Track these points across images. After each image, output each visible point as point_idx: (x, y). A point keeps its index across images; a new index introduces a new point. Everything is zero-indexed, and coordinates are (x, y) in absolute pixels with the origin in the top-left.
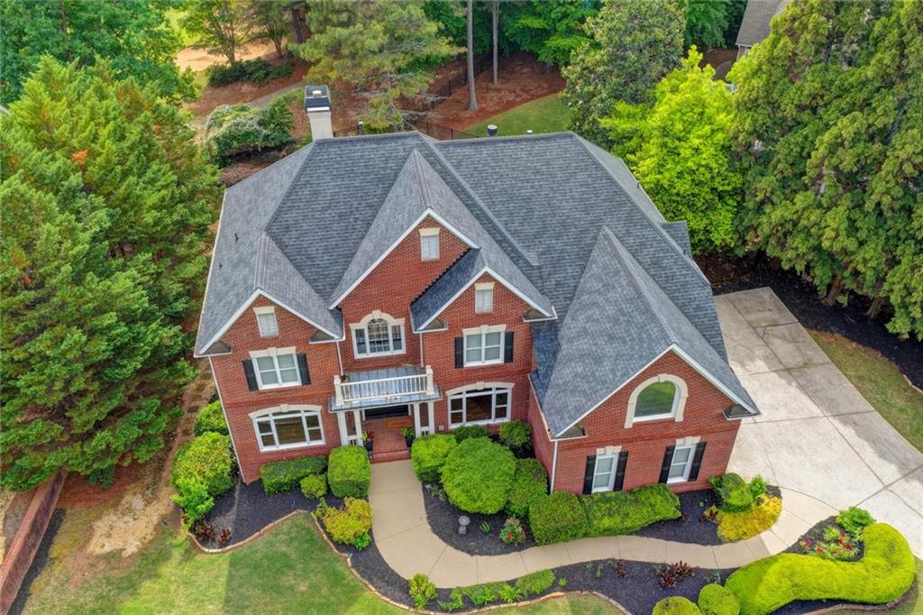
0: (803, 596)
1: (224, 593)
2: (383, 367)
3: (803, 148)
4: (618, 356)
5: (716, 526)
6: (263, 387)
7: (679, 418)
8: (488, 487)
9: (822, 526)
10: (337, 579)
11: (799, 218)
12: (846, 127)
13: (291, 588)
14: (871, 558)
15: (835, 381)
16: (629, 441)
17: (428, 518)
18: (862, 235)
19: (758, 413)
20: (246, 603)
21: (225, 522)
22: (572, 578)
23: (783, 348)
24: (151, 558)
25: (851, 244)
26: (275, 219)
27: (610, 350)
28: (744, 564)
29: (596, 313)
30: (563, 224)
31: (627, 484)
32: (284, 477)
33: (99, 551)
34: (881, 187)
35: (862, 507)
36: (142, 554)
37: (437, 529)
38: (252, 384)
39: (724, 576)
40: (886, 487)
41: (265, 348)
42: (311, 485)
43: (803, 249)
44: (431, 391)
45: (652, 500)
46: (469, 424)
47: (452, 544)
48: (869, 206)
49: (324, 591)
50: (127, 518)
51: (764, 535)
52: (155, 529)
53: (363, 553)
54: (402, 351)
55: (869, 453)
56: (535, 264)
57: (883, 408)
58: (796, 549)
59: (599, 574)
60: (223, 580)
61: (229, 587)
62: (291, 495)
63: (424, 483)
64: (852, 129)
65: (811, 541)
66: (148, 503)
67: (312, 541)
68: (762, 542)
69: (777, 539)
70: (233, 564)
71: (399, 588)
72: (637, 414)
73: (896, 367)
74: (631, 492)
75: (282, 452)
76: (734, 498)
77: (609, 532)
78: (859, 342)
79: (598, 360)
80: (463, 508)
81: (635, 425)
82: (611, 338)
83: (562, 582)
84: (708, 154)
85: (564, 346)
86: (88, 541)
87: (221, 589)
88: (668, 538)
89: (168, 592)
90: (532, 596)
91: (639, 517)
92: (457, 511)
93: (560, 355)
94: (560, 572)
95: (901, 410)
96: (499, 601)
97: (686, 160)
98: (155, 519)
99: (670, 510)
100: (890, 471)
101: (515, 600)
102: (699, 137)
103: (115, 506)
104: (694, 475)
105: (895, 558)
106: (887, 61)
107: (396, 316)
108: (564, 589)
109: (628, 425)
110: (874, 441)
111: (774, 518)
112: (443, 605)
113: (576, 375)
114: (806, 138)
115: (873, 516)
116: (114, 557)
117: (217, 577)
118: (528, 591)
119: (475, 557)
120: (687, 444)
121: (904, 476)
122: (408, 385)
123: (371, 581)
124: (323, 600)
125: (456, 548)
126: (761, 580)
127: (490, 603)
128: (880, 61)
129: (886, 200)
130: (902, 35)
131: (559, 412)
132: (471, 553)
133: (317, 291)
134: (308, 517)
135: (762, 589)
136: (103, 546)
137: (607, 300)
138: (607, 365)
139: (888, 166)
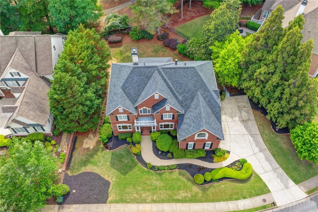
0: (225, 177)
1: (110, 161)
2: (145, 116)
4: (194, 127)
5: (213, 159)
6: (119, 120)
7: (207, 139)
8: (165, 146)
9: (236, 162)
10: (133, 161)
13: (124, 161)
14: (243, 170)
15: (253, 125)
16: (196, 141)
17: (153, 150)
19: (224, 139)
20: (115, 163)
21: (110, 145)
22: (180, 167)
23: (244, 114)
24: (95, 150)
25: (260, 97)
26: (123, 85)
27: (193, 125)
28: (218, 168)
29: (192, 115)
30: (189, 90)
31: (196, 148)
32: (123, 137)
33: (85, 147)
34: (268, 86)
35: (245, 159)
36: (94, 149)
37: (154, 153)
38: (117, 120)
39: (211, 170)
40: (254, 154)
41: (120, 114)
42: (129, 140)
44: (155, 124)
45: (200, 153)
46: (164, 129)
47: (157, 156)
49: (130, 163)
50: (90, 140)
51: (223, 162)
52: (96, 144)
53: (139, 156)
54: (150, 114)
55: (254, 145)
56: (181, 100)
57: (262, 134)
58: (228, 166)
59: (186, 166)
60: (110, 158)
61: (112, 160)
62: (124, 141)
63: (153, 142)
64: (264, 71)
65: (232, 165)
66: (94, 137)
67: (128, 152)
69: (225, 163)
70: (112, 154)
71: (145, 164)
72: (197, 137)
73: (270, 123)
74: (196, 150)
75: (123, 131)
77: (190, 158)
79: (190, 126)
80: (160, 150)
81: (197, 139)
82: (194, 122)
83: (178, 167)
85: (185, 120)
86: (83, 144)
87: (110, 160)
88: (202, 160)
89: (99, 158)
91: (198, 156)
92: (158, 150)
93: (184, 121)
94: (178, 165)
95: (266, 135)
96: (164, 170)
98: (96, 141)
100: (257, 150)
101: (168, 170)
103: (87, 137)
104: (211, 147)
107: (149, 108)
108: (178, 169)
109: (195, 139)
110: (256, 142)
111: (226, 158)
112: (153, 169)
113: (185, 128)
115: (247, 161)
116: (88, 149)
117: (109, 157)
118: (170, 168)
119: (161, 160)
120: (209, 143)
121: (260, 152)
122: (151, 123)
123: (140, 162)
124: (130, 165)
125: (158, 157)
126: (218, 173)
129: (269, 89)
131: (181, 135)
132: (161, 159)
133: (132, 103)
134: (128, 146)
136: (86, 146)
137: (195, 112)
138: (192, 128)
139: (270, 82)
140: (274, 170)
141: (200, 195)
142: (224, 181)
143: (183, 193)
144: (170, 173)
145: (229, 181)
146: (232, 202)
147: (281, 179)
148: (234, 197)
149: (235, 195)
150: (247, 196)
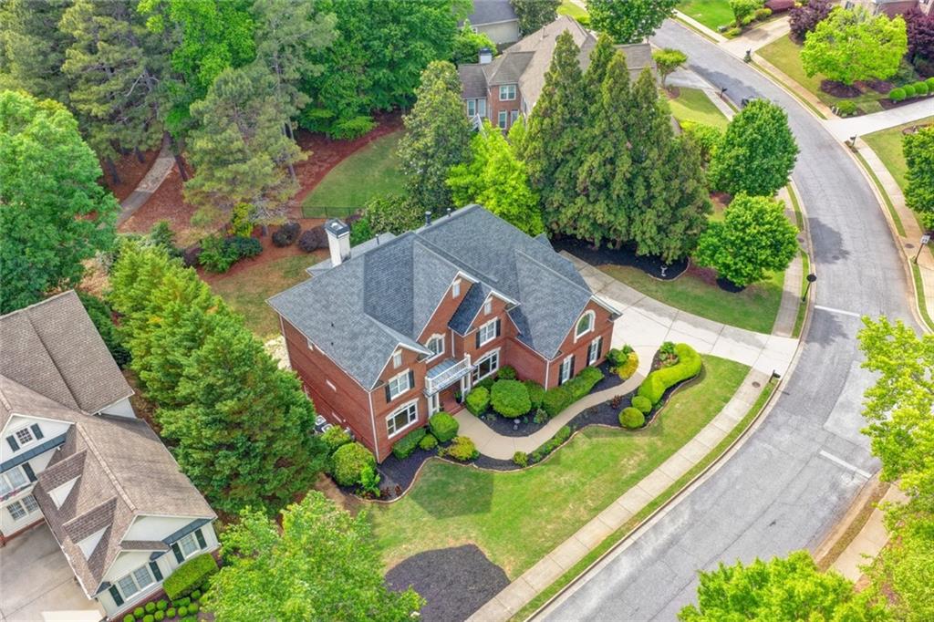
0: (668, 386)
1: (425, 511)
2: (436, 364)
3: (571, 174)
5: (618, 375)
6: (394, 398)
7: (593, 330)
9: (657, 356)
11: (581, 211)
12: (593, 160)
14: (684, 359)
15: (622, 289)
16: (575, 350)
17: (494, 431)
18: (614, 211)
19: (621, 315)
20: (441, 508)
22: (579, 423)
26: (366, 304)
27: (559, 309)
28: (640, 384)
30: (497, 255)
31: (575, 373)
32: (409, 446)
35: (667, 341)
38: (388, 399)
39: (636, 392)
40: (670, 329)
41: (396, 375)
42: (428, 442)
43: (587, 226)
44: (469, 367)
45: (588, 376)
46: (482, 379)
47: (514, 436)
48: (615, 197)
51: (637, 370)
53: (479, 459)
54: (444, 352)
55: (654, 316)
57: (648, 293)
58: (654, 369)
59: (586, 417)
60: (417, 507)
61: (425, 508)
62: (419, 453)
63: (480, 417)
65: (657, 363)
67: (447, 468)
68: (639, 374)
69: (644, 369)
70: (414, 497)
71: (509, 464)
72: (578, 334)
73: (643, 271)
74: (577, 375)
75: (399, 434)
76: (621, 358)
77: (580, 397)
78: (621, 264)
80: (514, 416)
81: (578, 340)
82: (556, 304)
83: (575, 427)
84: (522, 189)
85: (529, 317)
88: (602, 390)
89: (392, 526)
90: (566, 439)
91: (589, 385)
92: (510, 420)
93: (529, 321)
94: (570, 424)
95: (657, 291)
96: (555, 447)
97: (511, 194)
99: (599, 376)
100: (667, 321)
101: (561, 444)
102: (513, 179)
104: (599, 357)
105: (692, 354)
106: (603, 126)
107: (441, 334)
108: (577, 430)
109: (575, 341)
110: (654, 310)
111: (637, 361)
112: (534, 460)
114: (571, 168)
115: (674, 343)
117: (413, 507)
118: (565, 437)
119: (530, 436)
120: (595, 342)
121: (674, 321)
123: (493, 469)
124: (478, 487)
127: (552, 450)
128: (600, 126)
130: (606, 112)
131: (547, 347)
132: (526, 435)
135: (654, 389)
140: (721, 333)
141: (659, 443)
142: (672, 398)
143: (629, 460)
144: (571, 445)
145: (678, 391)
146: (717, 420)
147: (743, 341)
148: (711, 409)
149: (709, 406)
150: (729, 395)
